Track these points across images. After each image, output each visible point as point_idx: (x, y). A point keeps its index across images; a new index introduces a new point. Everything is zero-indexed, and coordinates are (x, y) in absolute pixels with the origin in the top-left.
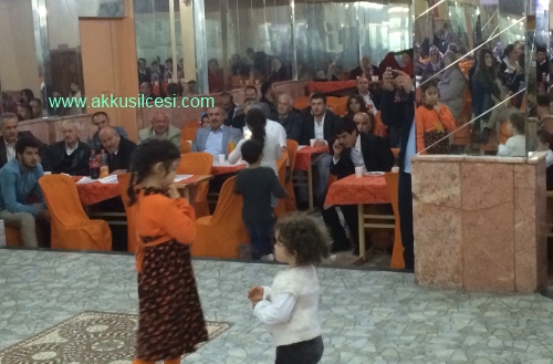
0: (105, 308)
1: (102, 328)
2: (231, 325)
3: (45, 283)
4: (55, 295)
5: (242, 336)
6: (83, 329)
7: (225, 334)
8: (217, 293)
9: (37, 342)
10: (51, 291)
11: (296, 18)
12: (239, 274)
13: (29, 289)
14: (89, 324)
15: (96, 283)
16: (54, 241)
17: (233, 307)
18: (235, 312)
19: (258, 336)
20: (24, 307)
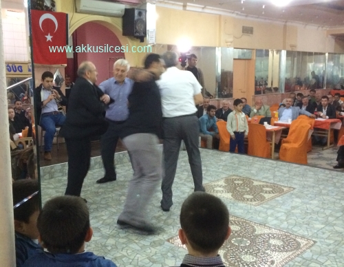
0: (241, 175)
1: (240, 182)
2: (294, 189)
3: (217, 163)
4: (221, 167)
5: (299, 194)
6: (233, 182)
7: (292, 192)
8: (288, 175)
9: (216, 184)
10: (220, 166)
11: (328, 61)
12: (297, 169)
13: (211, 164)
14: (235, 180)
15: (237, 165)
16: (220, 147)
17: (295, 182)
18: (296, 184)
19: (307, 195)
20: (209, 170)
